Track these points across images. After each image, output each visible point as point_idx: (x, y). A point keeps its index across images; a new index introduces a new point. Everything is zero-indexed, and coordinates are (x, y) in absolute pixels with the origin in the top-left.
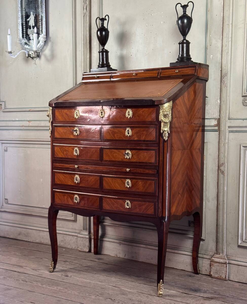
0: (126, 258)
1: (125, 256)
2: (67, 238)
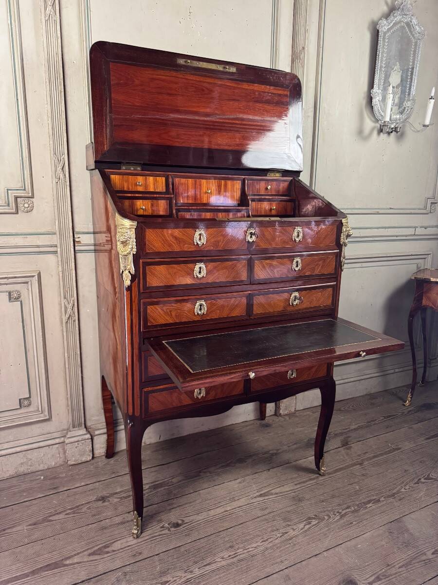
0: (161, 440)
1: (160, 439)
2: (34, 455)
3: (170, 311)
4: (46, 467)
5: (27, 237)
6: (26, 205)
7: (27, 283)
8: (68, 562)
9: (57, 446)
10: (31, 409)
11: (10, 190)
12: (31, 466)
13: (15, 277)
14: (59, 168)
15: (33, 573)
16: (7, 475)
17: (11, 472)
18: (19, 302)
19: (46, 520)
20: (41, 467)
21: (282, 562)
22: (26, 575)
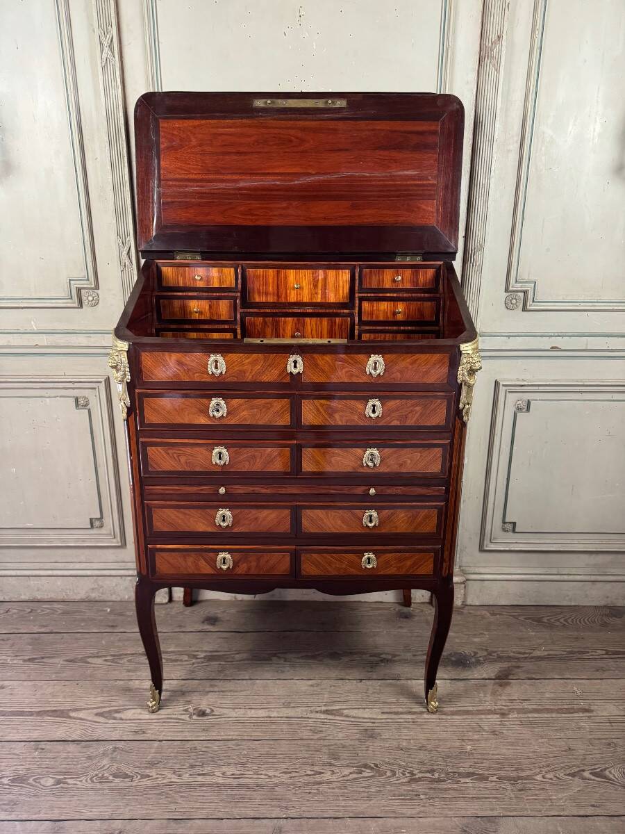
2: (108, 583)
3: (178, 456)
4: (119, 599)
5: (90, 337)
6: (90, 298)
7: (95, 389)
8: (73, 714)
9: (130, 578)
10: (103, 531)
11: (73, 280)
12: (102, 594)
13: (80, 382)
14: (125, 253)
15: (39, 713)
16: (78, 598)
17: (82, 595)
18: (87, 411)
19: (84, 660)
20: (113, 598)
21: (286, 808)
22: (31, 714)
